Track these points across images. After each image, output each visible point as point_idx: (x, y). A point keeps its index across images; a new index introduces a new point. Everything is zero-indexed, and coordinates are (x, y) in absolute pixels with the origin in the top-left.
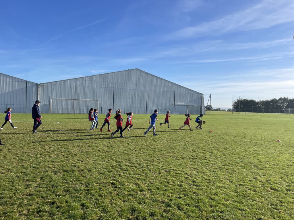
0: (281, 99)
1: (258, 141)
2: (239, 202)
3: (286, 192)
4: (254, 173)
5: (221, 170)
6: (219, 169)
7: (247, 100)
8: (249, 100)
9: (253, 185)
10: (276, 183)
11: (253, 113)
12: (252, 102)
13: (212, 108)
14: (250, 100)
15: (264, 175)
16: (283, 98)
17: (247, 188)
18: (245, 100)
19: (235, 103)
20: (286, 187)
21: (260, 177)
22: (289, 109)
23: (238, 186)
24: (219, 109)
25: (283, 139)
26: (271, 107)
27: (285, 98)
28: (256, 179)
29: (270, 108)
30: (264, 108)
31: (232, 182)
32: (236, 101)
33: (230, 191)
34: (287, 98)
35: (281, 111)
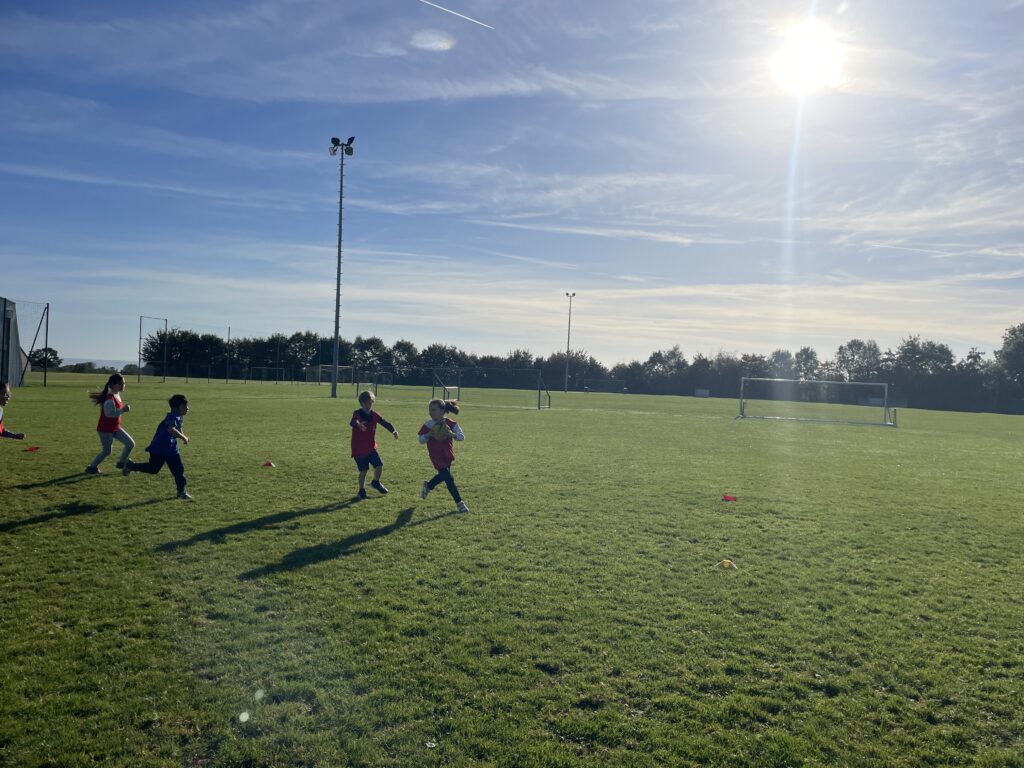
0: (297, 337)
1: (206, 472)
2: (83, 687)
3: (255, 616)
4: (165, 578)
5: (37, 591)
6: (31, 588)
7: (194, 337)
8: (200, 336)
9: (150, 618)
10: (231, 595)
11: (211, 380)
12: (211, 342)
13: (60, 362)
14: (203, 337)
15: (195, 579)
16: (304, 334)
17: (124, 633)
18: (185, 334)
19: (152, 344)
20: (256, 601)
21: (184, 586)
22: (320, 369)
23: (95, 632)
24: (90, 365)
25: (283, 459)
26: (270, 361)
27: (308, 335)
28: (167, 595)
29: (266, 364)
30: (249, 365)
31: (72, 625)
32: (156, 336)
33: (55, 660)
34: (314, 333)
35: (296, 374)
